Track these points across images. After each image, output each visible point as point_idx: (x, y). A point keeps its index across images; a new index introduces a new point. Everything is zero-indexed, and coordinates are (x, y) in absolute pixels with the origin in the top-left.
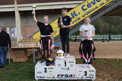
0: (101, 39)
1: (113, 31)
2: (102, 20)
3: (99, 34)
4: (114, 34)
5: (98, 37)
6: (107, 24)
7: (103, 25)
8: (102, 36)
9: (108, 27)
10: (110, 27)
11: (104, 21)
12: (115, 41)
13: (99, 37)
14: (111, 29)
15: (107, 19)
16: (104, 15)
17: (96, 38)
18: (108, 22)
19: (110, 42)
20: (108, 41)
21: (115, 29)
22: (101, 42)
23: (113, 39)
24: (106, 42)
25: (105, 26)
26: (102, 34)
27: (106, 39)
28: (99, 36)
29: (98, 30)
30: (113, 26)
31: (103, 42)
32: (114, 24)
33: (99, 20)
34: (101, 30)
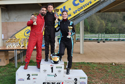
0: (96, 39)
1: (110, 29)
2: (98, 17)
3: (94, 33)
4: (111, 34)
5: (92, 37)
6: (103, 21)
7: (99, 22)
8: (97, 35)
9: (105, 25)
10: (106, 25)
11: (100, 18)
12: (112, 41)
13: (94, 37)
14: (107, 27)
15: (103, 15)
16: (100, 11)
17: (90, 37)
18: (105, 19)
19: (106, 43)
20: (104, 42)
21: (113, 28)
22: (96, 43)
23: (110, 40)
24: (101, 43)
25: (101, 23)
26: (98, 33)
27: (101, 40)
28: (93, 35)
29: (93, 29)
30: (110, 24)
31: (98, 42)
32: (111, 21)
33: (95, 17)
34: (97, 29)
